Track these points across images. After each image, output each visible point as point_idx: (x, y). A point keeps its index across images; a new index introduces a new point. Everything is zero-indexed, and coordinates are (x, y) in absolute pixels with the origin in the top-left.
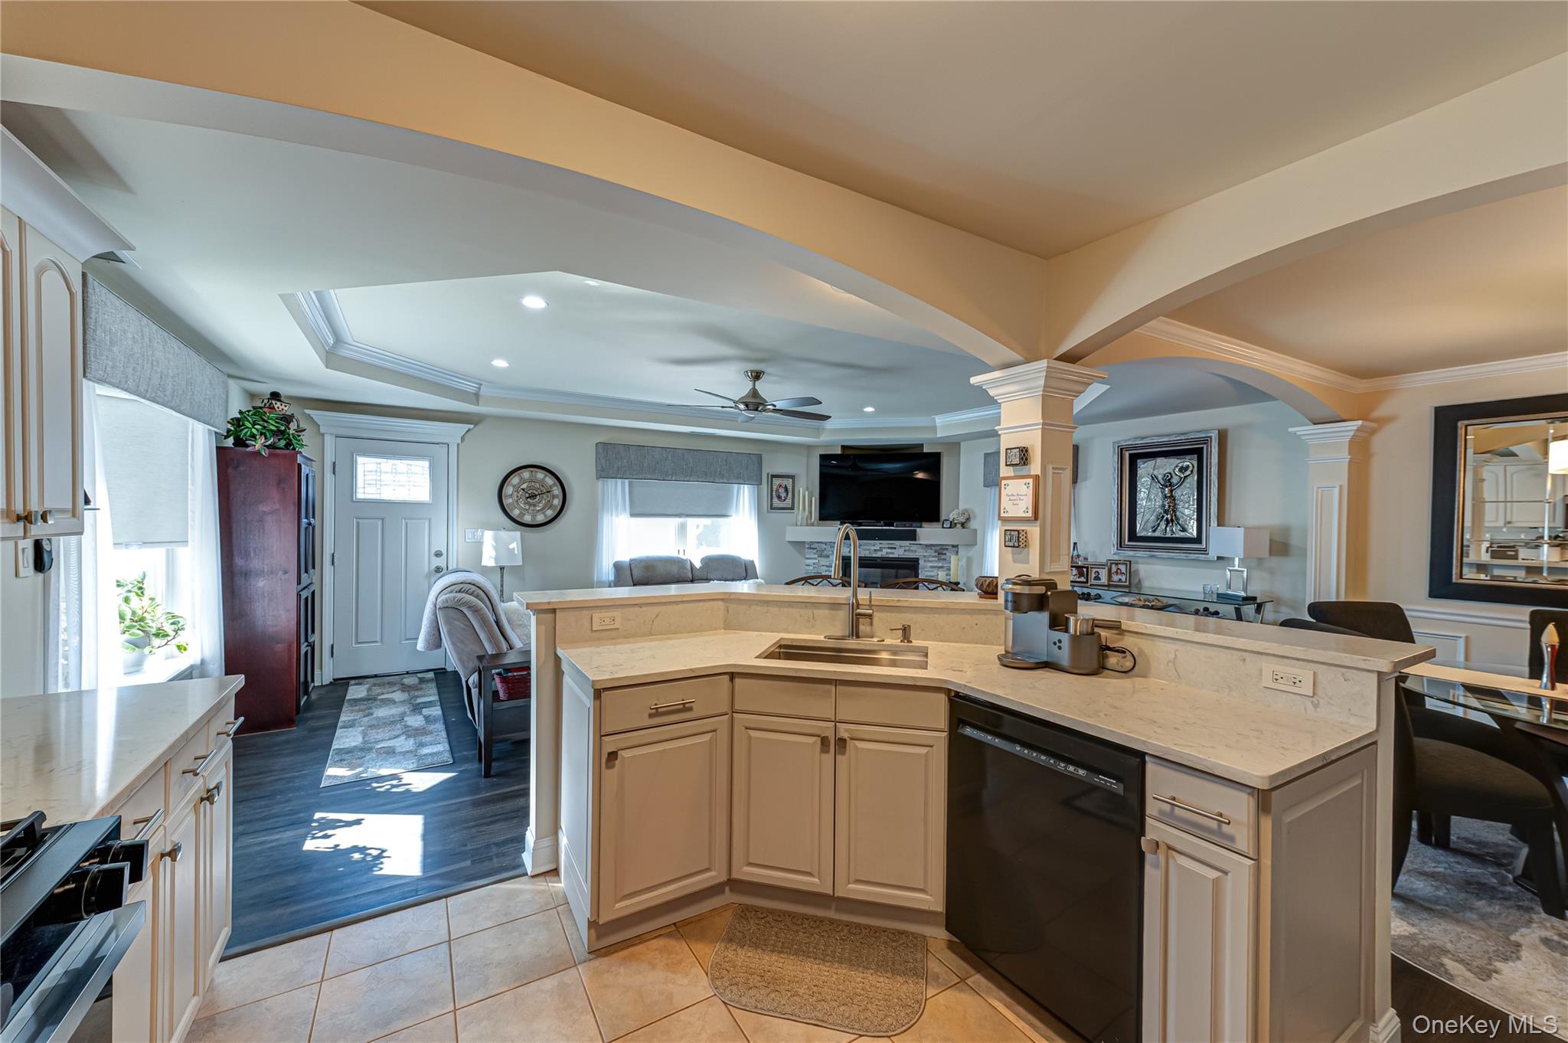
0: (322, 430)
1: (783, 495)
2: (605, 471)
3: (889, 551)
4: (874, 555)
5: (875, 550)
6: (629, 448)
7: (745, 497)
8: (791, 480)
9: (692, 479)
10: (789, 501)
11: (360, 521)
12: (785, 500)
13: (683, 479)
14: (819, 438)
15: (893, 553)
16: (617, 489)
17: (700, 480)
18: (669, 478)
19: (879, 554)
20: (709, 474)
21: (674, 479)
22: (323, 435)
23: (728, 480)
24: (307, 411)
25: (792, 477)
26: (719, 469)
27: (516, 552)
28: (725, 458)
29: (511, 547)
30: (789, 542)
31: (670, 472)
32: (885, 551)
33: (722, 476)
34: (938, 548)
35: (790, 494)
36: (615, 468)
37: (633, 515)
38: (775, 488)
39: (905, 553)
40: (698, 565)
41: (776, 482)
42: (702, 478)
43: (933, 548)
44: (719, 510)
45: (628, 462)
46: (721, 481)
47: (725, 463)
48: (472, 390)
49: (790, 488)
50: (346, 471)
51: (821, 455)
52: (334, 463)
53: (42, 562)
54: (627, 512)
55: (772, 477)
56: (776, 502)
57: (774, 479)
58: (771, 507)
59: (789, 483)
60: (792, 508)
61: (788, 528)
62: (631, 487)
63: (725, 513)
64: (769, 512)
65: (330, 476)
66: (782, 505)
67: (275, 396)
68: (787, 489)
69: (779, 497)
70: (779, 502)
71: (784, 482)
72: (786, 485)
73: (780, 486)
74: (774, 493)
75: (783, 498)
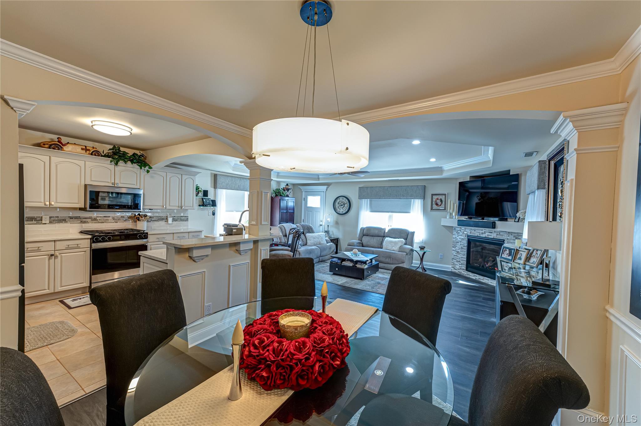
0: (302, 191)
2: (361, 197)
3: (489, 234)
4: (481, 236)
5: (482, 233)
6: (368, 188)
7: (417, 205)
8: (444, 196)
10: (443, 205)
11: (309, 212)
12: (440, 206)
13: (387, 198)
14: (442, 175)
15: (491, 236)
16: (365, 203)
17: (394, 198)
19: (484, 236)
20: (397, 196)
21: (383, 198)
23: (406, 197)
24: (299, 187)
25: (445, 195)
26: (402, 193)
27: (329, 221)
28: (405, 189)
29: (328, 220)
30: (442, 226)
32: (487, 234)
33: (403, 196)
34: (516, 235)
35: (444, 203)
36: (363, 196)
37: (372, 211)
38: (434, 200)
39: (497, 236)
42: (395, 197)
43: (513, 234)
44: (406, 210)
45: (367, 193)
46: (403, 198)
47: (405, 190)
48: (317, 177)
49: (443, 200)
50: (306, 200)
51: (459, 183)
52: (304, 198)
53: (214, 214)
54: (369, 210)
55: (433, 195)
56: (435, 207)
57: (434, 196)
58: (432, 209)
59: (443, 198)
60: (445, 209)
61: (442, 219)
62: (371, 201)
63: (408, 211)
64: (431, 211)
65: (303, 201)
66: (438, 208)
67: (287, 185)
68: (441, 201)
69: (437, 204)
70: (437, 207)
71: (440, 197)
72: (441, 198)
73: (437, 199)
74: (434, 203)
75: (439, 205)
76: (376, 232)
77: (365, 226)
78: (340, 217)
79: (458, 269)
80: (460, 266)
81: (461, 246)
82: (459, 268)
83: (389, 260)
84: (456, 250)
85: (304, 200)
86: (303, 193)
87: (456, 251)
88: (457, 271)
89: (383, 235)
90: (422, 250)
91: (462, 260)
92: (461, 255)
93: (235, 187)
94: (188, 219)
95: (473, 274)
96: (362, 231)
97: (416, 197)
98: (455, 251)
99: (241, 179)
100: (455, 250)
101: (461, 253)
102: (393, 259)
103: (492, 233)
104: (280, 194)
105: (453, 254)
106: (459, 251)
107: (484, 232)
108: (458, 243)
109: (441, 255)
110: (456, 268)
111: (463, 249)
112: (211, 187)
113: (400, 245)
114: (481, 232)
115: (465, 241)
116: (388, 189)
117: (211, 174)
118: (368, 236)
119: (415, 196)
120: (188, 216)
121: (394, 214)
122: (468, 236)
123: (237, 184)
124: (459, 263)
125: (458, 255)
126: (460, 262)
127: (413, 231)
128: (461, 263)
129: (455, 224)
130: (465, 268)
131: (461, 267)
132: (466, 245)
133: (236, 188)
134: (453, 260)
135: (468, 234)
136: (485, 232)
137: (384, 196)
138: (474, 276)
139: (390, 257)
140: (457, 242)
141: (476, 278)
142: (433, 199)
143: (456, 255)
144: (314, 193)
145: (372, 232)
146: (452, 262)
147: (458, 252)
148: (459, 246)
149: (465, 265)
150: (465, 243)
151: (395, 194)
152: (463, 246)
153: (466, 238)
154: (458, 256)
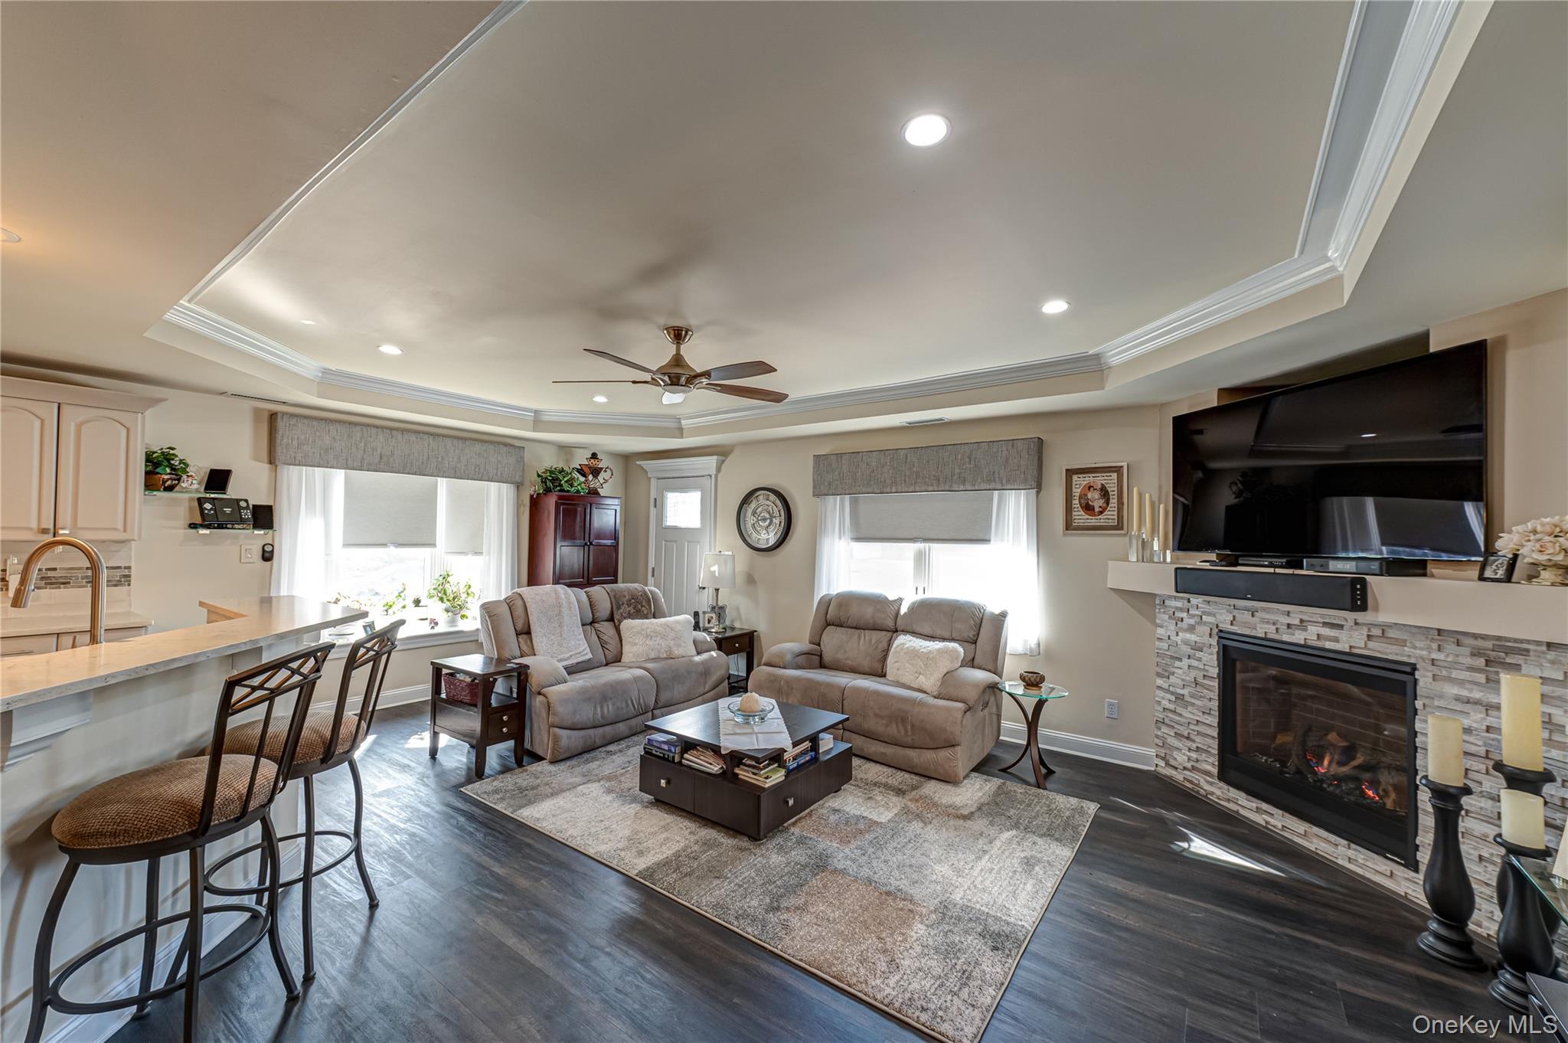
0: (649, 476)
1: (1098, 504)
2: (822, 489)
3: (1327, 632)
4: (1286, 638)
5: (1289, 626)
6: (841, 457)
7: (1014, 511)
8: (1115, 476)
9: (917, 489)
10: (1111, 514)
11: (668, 543)
12: (1101, 513)
13: (906, 489)
14: (1102, 391)
15: (1336, 640)
16: (837, 508)
17: (930, 488)
18: (888, 490)
19: (1298, 637)
20: (941, 479)
21: (894, 490)
22: (650, 478)
23: (974, 485)
24: (638, 463)
25: (1118, 470)
26: (957, 471)
28: (967, 453)
30: (1112, 589)
31: (888, 482)
32: (1314, 630)
33: (964, 482)
35: (1114, 502)
36: (827, 484)
37: (858, 539)
38: (1077, 491)
39: (1371, 644)
40: (904, 610)
41: (1080, 482)
42: (932, 485)
44: (974, 532)
45: (839, 474)
46: (962, 488)
47: (968, 460)
48: (674, 425)
49: (1113, 489)
50: (659, 504)
51: (1174, 418)
52: (655, 499)
53: (267, 556)
54: (848, 535)
55: (1070, 473)
56: (1080, 516)
57: (1075, 477)
58: (1069, 526)
59: (1111, 481)
60: (1119, 526)
61: (1111, 563)
62: (854, 504)
63: (981, 536)
64: (1064, 534)
65: (653, 511)
66: (1093, 521)
67: (594, 456)
68: (1105, 493)
69: (1088, 508)
70: (1088, 517)
71: (1099, 480)
72: (1102, 485)
73: (1090, 488)
74: (1076, 502)
75: (1097, 509)
76: (868, 613)
77: (834, 591)
78: (760, 558)
79: (1185, 768)
80: (1194, 755)
81: (1193, 673)
82: (1189, 765)
83: (899, 732)
84: (1171, 689)
85: (655, 506)
86: (653, 482)
87: (1172, 693)
88: (1179, 776)
89: (890, 623)
90: (1034, 691)
91: (1199, 733)
92: (1195, 711)
93: (363, 459)
94: (129, 576)
95: (1254, 803)
96: (823, 608)
97: (1008, 481)
98: (1167, 691)
99: (393, 432)
100: (1165, 686)
101: (1193, 704)
102: (913, 726)
103: (1340, 627)
104: (561, 485)
105: (1159, 703)
106: (1185, 692)
107: (1297, 622)
108: (1180, 660)
109: (1111, 705)
110: (1172, 762)
111: (1203, 686)
112: (256, 459)
113: (944, 666)
114: (1285, 620)
115: (1211, 654)
116: (909, 460)
117: (257, 411)
118: (842, 626)
119: (1004, 481)
120: (129, 568)
121: (935, 546)
122: (1222, 635)
123: (374, 449)
124: (1189, 744)
125: (1179, 710)
126: (1193, 741)
127: (997, 612)
128: (1194, 746)
129: (1163, 584)
130: (1215, 771)
131: (1197, 761)
132: (1214, 671)
133: (369, 464)
134: (1160, 729)
135: (1222, 626)
136: (1302, 621)
137: (896, 482)
138: (1258, 810)
139: (904, 720)
140: (1172, 657)
141: (1267, 823)
142: (1074, 490)
143: (1172, 707)
144: (682, 483)
145: (855, 612)
146: (1157, 736)
147: (1180, 698)
148: (1182, 672)
149: (1213, 755)
150: (1210, 662)
151: (934, 473)
152: (1201, 674)
153: (1214, 641)
154: (1180, 715)
